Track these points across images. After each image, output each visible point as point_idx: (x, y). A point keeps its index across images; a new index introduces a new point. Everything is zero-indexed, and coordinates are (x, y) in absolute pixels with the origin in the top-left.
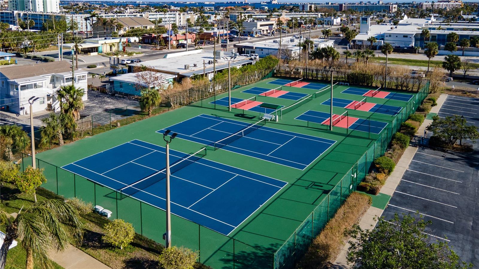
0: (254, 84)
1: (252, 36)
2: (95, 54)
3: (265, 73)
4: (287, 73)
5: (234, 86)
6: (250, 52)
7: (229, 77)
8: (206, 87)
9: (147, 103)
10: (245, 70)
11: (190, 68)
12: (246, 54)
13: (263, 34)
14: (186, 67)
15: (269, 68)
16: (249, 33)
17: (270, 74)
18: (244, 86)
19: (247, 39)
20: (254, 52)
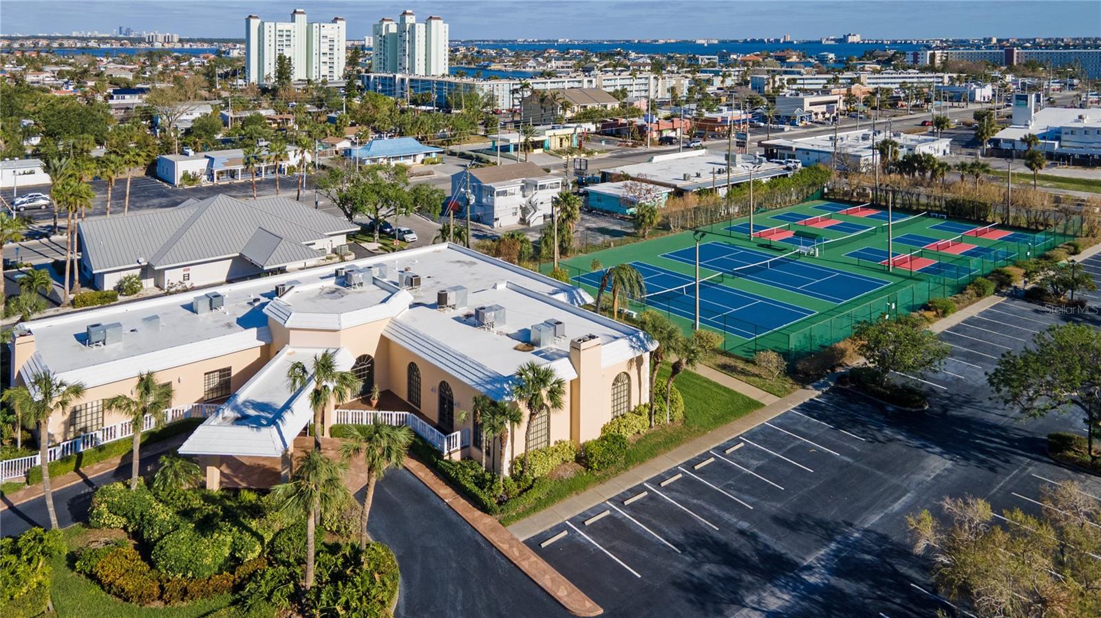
0: (789, 208)
1: (793, 124)
2: (540, 151)
3: (807, 192)
4: (846, 194)
5: (757, 209)
6: (786, 156)
7: (751, 193)
8: (717, 206)
9: (643, 221)
10: (775, 186)
11: (692, 179)
12: (780, 159)
13: (815, 120)
14: (686, 177)
15: (814, 184)
16: (788, 118)
17: (819, 194)
18: (772, 209)
19: (783, 130)
20: (794, 157)
